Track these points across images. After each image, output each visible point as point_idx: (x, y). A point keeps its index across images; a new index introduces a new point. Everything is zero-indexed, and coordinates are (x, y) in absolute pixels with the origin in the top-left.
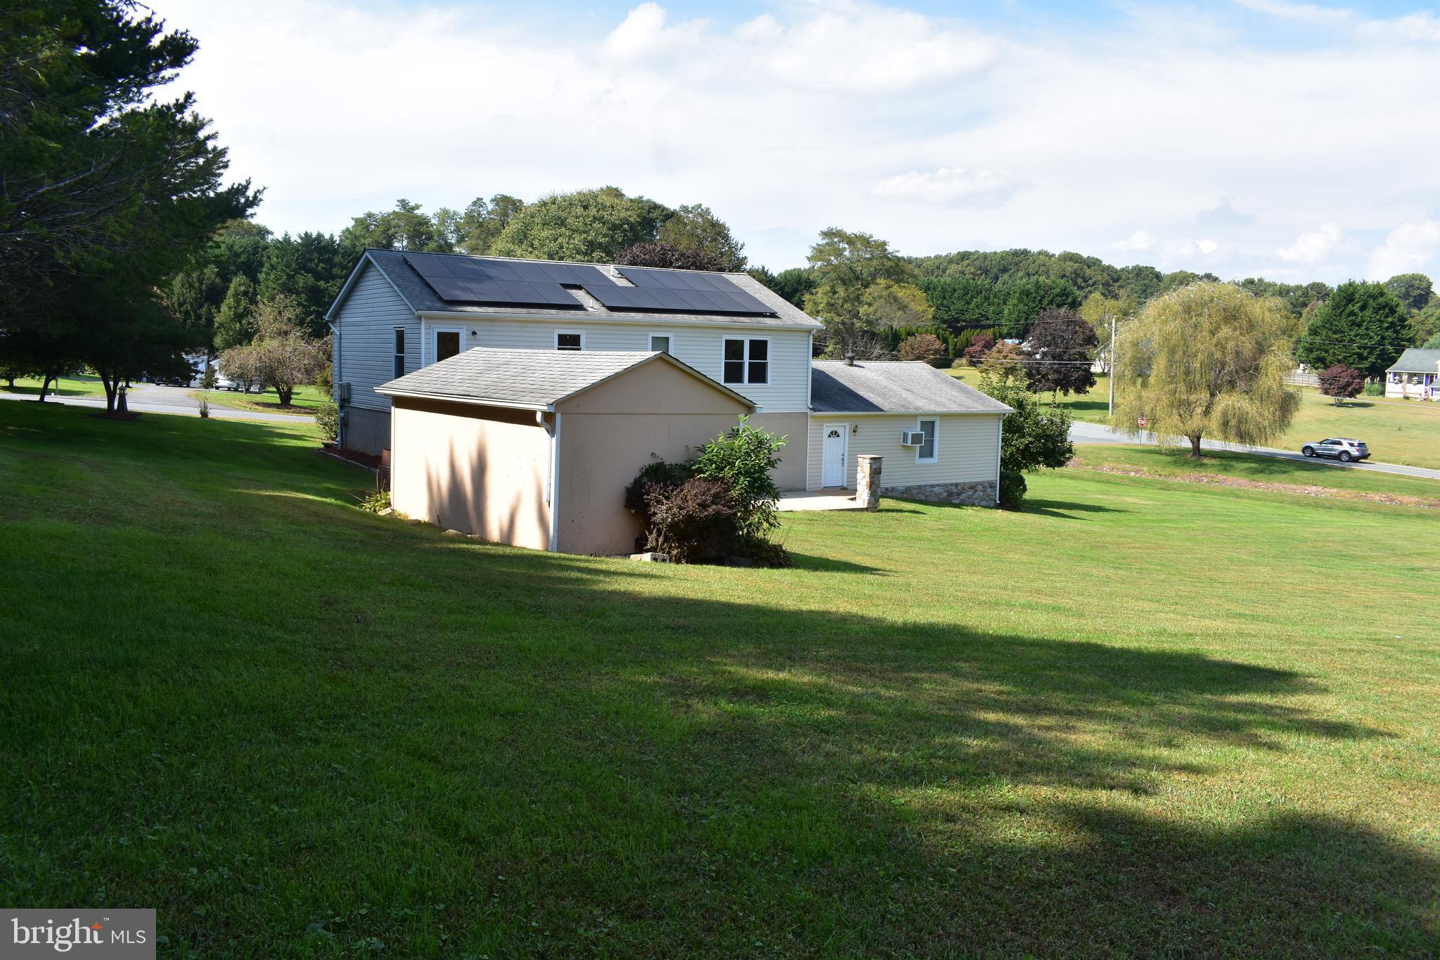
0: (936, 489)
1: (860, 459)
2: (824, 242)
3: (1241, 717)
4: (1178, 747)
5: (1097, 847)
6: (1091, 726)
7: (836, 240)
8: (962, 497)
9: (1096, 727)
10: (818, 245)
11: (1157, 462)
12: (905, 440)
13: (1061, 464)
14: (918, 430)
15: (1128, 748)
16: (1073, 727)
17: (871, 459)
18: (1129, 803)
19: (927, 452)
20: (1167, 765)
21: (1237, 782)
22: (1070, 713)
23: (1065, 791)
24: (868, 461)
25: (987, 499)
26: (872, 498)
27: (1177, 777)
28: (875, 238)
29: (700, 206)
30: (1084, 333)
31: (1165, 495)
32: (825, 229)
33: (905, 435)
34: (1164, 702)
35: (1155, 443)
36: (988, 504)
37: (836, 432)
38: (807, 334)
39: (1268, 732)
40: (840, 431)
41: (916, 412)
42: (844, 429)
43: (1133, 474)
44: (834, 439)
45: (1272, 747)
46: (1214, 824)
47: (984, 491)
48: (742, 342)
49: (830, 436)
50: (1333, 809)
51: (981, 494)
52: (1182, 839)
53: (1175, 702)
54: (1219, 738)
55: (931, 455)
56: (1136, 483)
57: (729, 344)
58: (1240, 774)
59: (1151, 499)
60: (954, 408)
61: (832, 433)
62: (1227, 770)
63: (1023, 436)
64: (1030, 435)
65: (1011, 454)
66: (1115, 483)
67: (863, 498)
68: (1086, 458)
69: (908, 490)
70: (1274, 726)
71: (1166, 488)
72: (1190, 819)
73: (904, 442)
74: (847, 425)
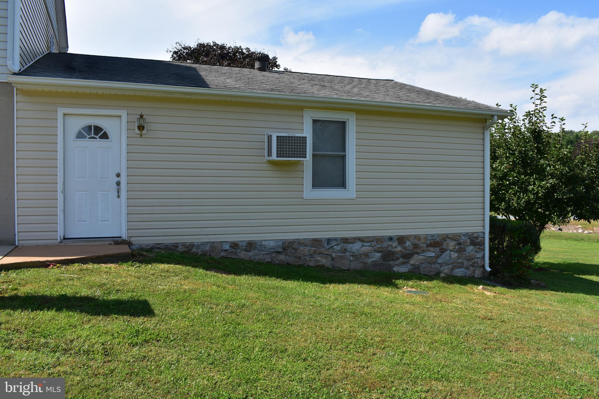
0: (356, 247)
8: (415, 260)
25: (466, 263)
33: (270, 138)
36: (469, 275)
37: (98, 129)
40: (109, 127)
42: (116, 121)
49: (80, 136)
51: (454, 255)
55: (344, 184)
61: (87, 129)
64: (553, 176)
65: (528, 202)
73: (268, 156)
74: (123, 113)
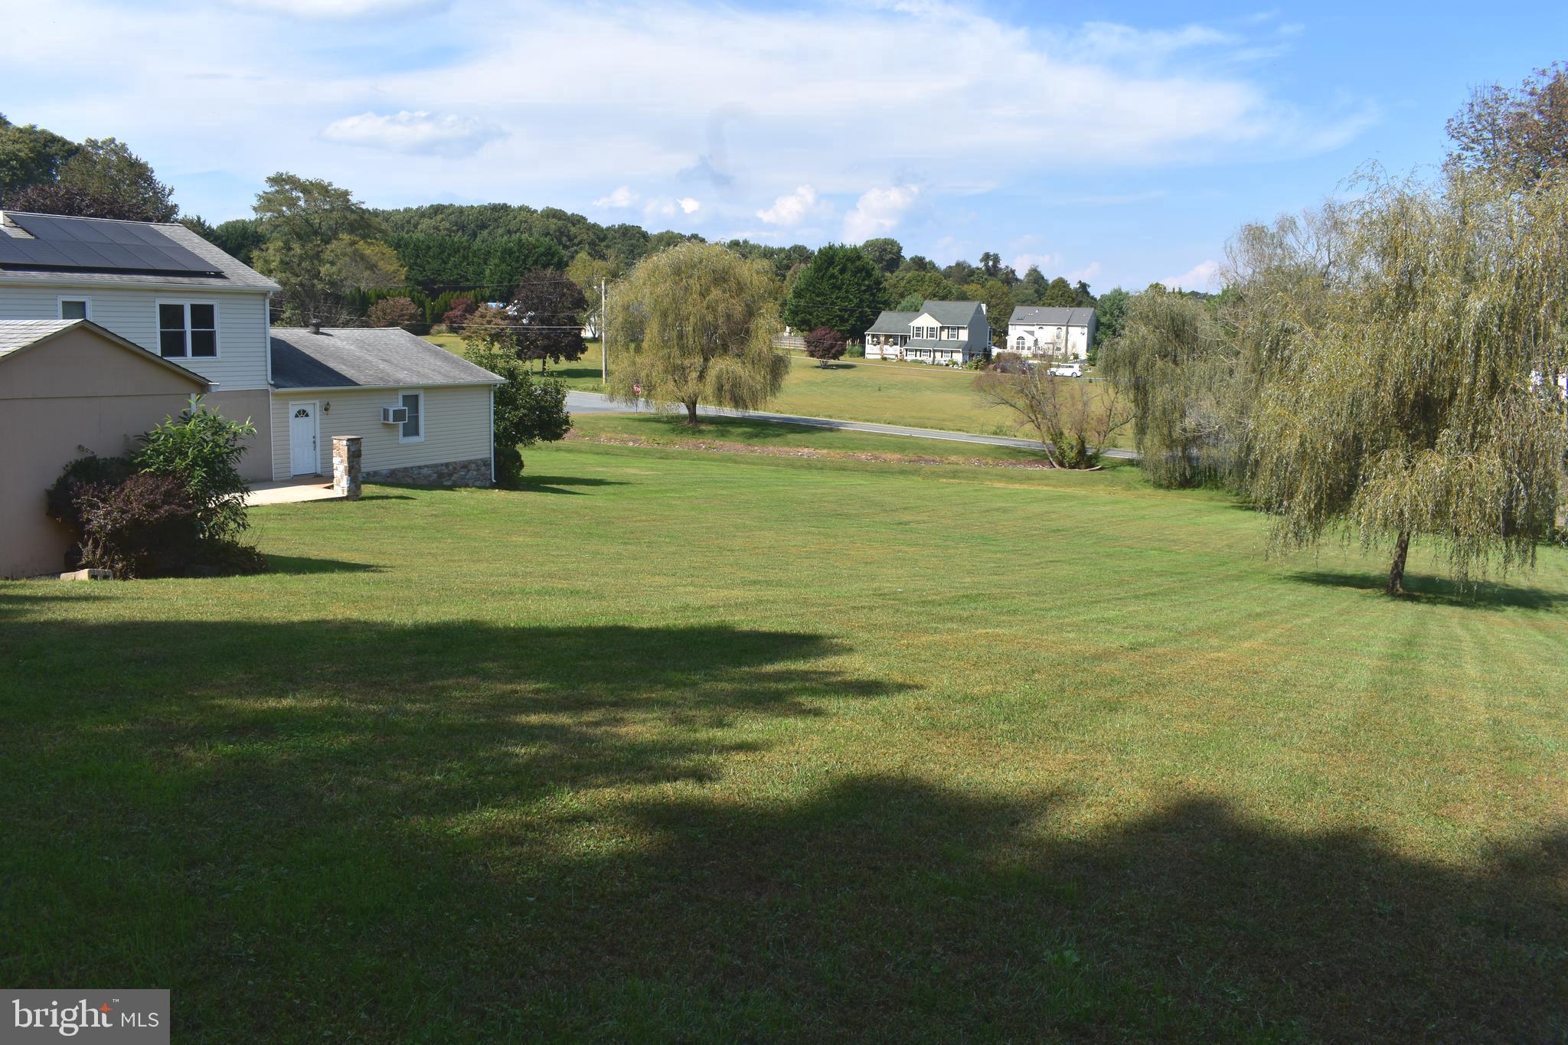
0: (425, 471)
1: (335, 442)
2: (273, 189)
3: (781, 686)
4: (730, 725)
5: (674, 845)
6: (641, 715)
7: (287, 187)
8: (455, 477)
9: (643, 716)
10: (265, 193)
11: (655, 430)
12: (386, 417)
13: (558, 437)
14: (400, 406)
15: (681, 734)
16: (622, 719)
17: (348, 440)
18: (697, 792)
19: (412, 429)
20: (723, 746)
21: (793, 754)
22: (614, 705)
23: (629, 790)
24: (345, 442)
25: (482, 478)
26: (353, 485)
27: (737, 758)
28: (335, 186)
29: (113, 141)
30: (572, 295)
31: (664, 464)
32: (272, 175)
33: (386, 412)
34: (706, 681)
35: (653, 411)
36: (483, 484)
37: (304, 411)
38: (261, 298)
39: (810, 699)
40: (309, 409)
41: (396, 385)
42: (313, 407)
43: (631, 444)
44: (302, 420)
45: (817, 713)
46: (781, 801)
47: (478, 470)
48: (182, 307)
49: (297, 416)
50: (886, 767)
51: (475, 473)
52: (755, 822)
53: (716, 679)
54: (765, 710)
55: (417, 433)
56: (635, 453)
57: (164, 309)
58: (793, 745)
59: (652, 469)
60: (440, 380)
61: (299, 412)
62: (781, 742)
63: (516, 409)
64: (524, 407)
65: (505, 429)
66: (614, 455)
67: (341, 486)
68: (582, 429)
69: (393, 473)
70: (814, 692)
71: (665, 457)
72: (758, 799)
73: (385, 419)
74: (317, 402)
